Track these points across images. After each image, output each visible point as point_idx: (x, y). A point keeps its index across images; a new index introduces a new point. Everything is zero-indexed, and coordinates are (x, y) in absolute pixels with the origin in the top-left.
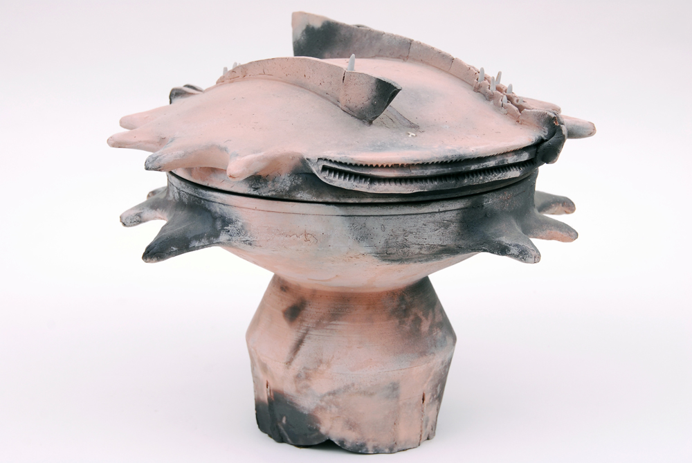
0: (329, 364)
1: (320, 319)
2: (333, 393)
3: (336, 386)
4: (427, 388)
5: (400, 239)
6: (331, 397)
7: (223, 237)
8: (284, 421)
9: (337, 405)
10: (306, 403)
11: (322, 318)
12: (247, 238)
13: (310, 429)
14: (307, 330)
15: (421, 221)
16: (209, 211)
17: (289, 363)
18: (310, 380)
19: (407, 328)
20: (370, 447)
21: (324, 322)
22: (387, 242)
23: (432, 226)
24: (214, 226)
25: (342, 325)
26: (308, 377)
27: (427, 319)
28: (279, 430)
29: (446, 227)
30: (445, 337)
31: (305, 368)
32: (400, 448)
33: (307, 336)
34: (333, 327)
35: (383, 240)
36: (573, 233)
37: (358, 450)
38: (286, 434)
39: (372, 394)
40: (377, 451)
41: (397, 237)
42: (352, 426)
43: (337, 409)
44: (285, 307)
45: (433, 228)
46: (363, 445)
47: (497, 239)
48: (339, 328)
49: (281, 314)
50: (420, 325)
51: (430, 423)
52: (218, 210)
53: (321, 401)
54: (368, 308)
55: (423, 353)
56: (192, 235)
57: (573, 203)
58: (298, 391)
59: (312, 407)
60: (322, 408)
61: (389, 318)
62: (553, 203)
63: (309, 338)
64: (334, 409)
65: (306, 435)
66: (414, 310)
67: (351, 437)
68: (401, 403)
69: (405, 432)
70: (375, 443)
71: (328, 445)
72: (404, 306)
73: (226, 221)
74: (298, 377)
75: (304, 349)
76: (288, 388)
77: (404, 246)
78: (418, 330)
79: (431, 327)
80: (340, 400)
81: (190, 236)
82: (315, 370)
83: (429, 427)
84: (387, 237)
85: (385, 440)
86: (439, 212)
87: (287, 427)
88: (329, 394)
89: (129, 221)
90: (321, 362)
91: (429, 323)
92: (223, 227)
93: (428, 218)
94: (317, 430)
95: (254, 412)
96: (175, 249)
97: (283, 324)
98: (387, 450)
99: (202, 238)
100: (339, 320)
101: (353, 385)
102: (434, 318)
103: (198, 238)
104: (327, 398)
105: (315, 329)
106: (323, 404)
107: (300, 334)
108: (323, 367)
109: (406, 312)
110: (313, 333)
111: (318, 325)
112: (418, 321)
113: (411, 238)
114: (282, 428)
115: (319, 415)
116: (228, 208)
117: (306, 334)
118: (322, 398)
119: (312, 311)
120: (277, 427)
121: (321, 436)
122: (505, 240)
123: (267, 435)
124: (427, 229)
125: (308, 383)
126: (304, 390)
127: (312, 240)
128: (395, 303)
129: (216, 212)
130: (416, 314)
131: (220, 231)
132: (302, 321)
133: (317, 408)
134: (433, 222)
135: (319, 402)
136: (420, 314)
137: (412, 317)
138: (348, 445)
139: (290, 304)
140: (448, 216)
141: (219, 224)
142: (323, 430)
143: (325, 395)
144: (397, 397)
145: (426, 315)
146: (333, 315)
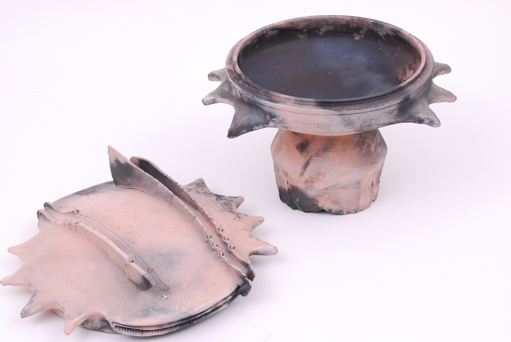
0: (324, 175)
1: (318, 151)
2: (327, 189)
3: (328, 186)
4: (374, 179)
5: (368, 123)
6: (325, 190)
7: (271, 124)
8: (297, 200)
9: (328, 194)
10: (311, 193)
11: (319, 151)
12: (285, 125)
13: (312, 205)
14: (311, 157)
15: (379, 112)
16: (262, 109)
17: (302, 174)
18: (313, 183)
19: (364, 151)
20: (345, 211)
21: (320, 153)
22: (361, 125)
23: (384, 114)
24: (265, 117)
25: (330, 154)
26: (312, 182)
27: (373, 143)
28: (294, 204)
29: (391, 113)
30: (382, 150)
31: (311, 177)
32: (360, 210)
33: (311, 160)
34: (325, 155)
35: (359, 125)
36: (454, 98)
37: (339, 213)
38: (298, 206)
39: (347, 188)
40: (348, 213)
41: (366, 122)
42: (336, 203)
43: (328, 196)
44: (297, 143)
45: (385, 115)
46: (341, 211)
47: (417, 116)
48: (328, 156)
49: (295, 147)
50: (370, 148)
51: (375, 194)
52: (267, 110)
53: (319, 192)
54: (343, 144)
55: (373, 163)
56: (254, 123)
57: (450, 68)
58: (306, 188)
59: (314, 195)
60: (320, 196)
61: (355, 148)
62: (439, 71)
63: (312, 162)
64: (326, 196)
65: (310, 207)
66: (367, 140)
67: (335, 208)
68: (361, 189)
69: (362, 203)
70: (348, 210)
71: (322, 211)
72: (362, 140)
73: (273, 116)
74: (307, 182)
75: (310, 167)
76: (301, 185)
77: (370, 126)
78: (370, 151)
79: (376, 147)
80: (330, 192)
81: (253, 123)
82: (317, 178)
83: (374, 196)
84: (361, 123)
85: (353, 207)
86: (388, 107)
87: (299, 203)
88: (324, 189)
89: (208, 103)
90: (320, 174)
91: (375, 145)
92: (271, 119)
93: (382, 111)
94: (317, 205)
95: (278, 193)
96: (245, 131)
97: (297, 153)
98: (354, 212)
99: (259, 125)
100: (328, 152)
101: (337, 184)
102: (377, 141)
103: (258, 125)
104: (323, 191)
105: (315, 156)
106: (321, 193)
107: (307, 159)
108: (321, 177)
109: (363, 143)
110: (314, 159)
111: (317, 154)
112: (369, 146)
113: (373, 122)
114: (296, 203)
115: (318, 198)
116: (274, 110)
117: (310, 159)
118: (320, 191)
119: (313, 147)
120: (293, 202)
121: (319, 208)
122: (422, 116)
123: (286, 204)
124: (382, 116)
125: (313, 184)
126: (310, 187)
127: (322, 127)
128: (358, 139)
129: (266, 111)
130: (368, 142)
131: (269, 121)
132: (308, 152)
133: (317, 196)
134: (385, 113)
135: (318, 193)
136: (370, 142)
137: (366, 145)
138: (333, 212)
139: (300, 142)
140: (392, 108)
141: (268, 117)
142: (320, 205)
143: (322, 190)
144: (360, 187)
145: (373, 141)
146: (325, 149)
